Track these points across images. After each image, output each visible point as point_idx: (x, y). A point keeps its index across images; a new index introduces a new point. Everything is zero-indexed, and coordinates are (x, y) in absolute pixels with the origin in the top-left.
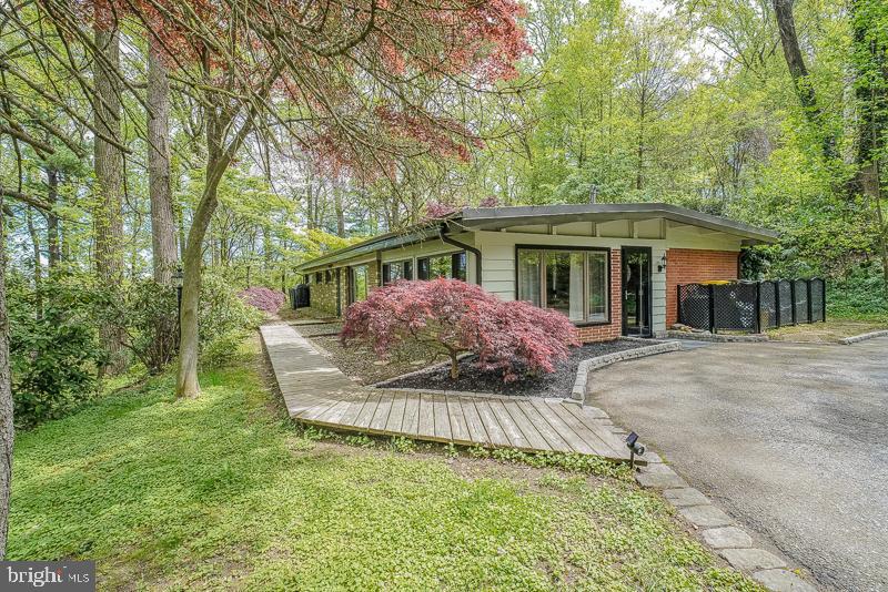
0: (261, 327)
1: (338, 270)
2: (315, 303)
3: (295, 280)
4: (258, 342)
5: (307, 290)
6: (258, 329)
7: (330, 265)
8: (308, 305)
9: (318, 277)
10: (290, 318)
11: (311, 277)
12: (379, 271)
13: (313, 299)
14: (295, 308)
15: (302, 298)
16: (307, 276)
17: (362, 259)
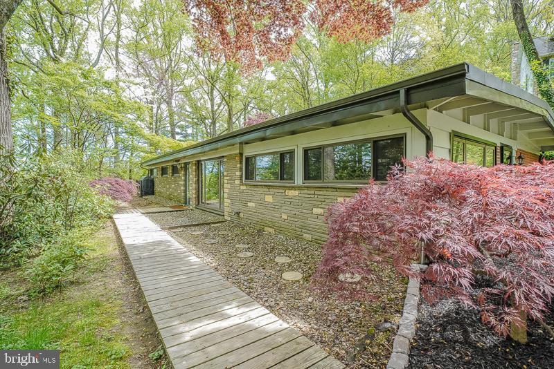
0: (115, 216)
1: (186, 164)
2: (159, 191)
3: (140, 174)
4: (112, 235)
5: (152, 181)
6: (111, 218)
7: (178, 160)
8: (153, 193)
9: (164, 171)
10: (140, 205)
11: (155, 170)
12: (241, 163)
13: (158, 188)
14: (142, 196)
15: (148, 188)
16: (152, 171)
17: (207, 155)
